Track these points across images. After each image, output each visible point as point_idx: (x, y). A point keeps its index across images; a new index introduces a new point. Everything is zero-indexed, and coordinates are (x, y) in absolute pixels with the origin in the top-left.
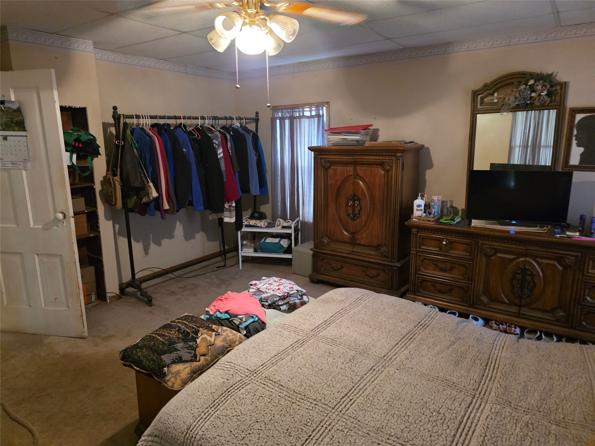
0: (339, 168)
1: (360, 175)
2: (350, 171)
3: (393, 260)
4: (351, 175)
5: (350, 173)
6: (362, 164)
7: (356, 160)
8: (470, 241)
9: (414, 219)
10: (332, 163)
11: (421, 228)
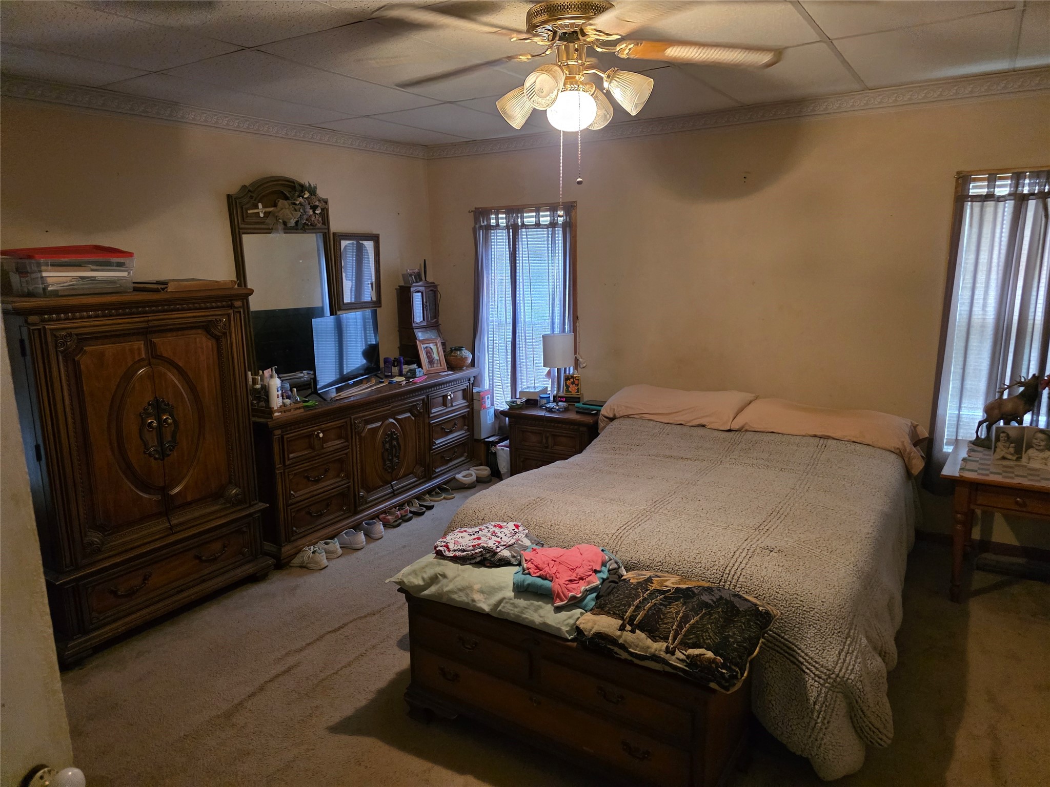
0: (110, 349)
1: (165, 355)
2: (139, 349)
3: (252, 503)
4: (142, 360)
5: (140, 354)
6: (163, 330)
7: (151, 324)
8: (342, 421)
9: (276, 414)
10: (83, 339)
11: (286, 425)
